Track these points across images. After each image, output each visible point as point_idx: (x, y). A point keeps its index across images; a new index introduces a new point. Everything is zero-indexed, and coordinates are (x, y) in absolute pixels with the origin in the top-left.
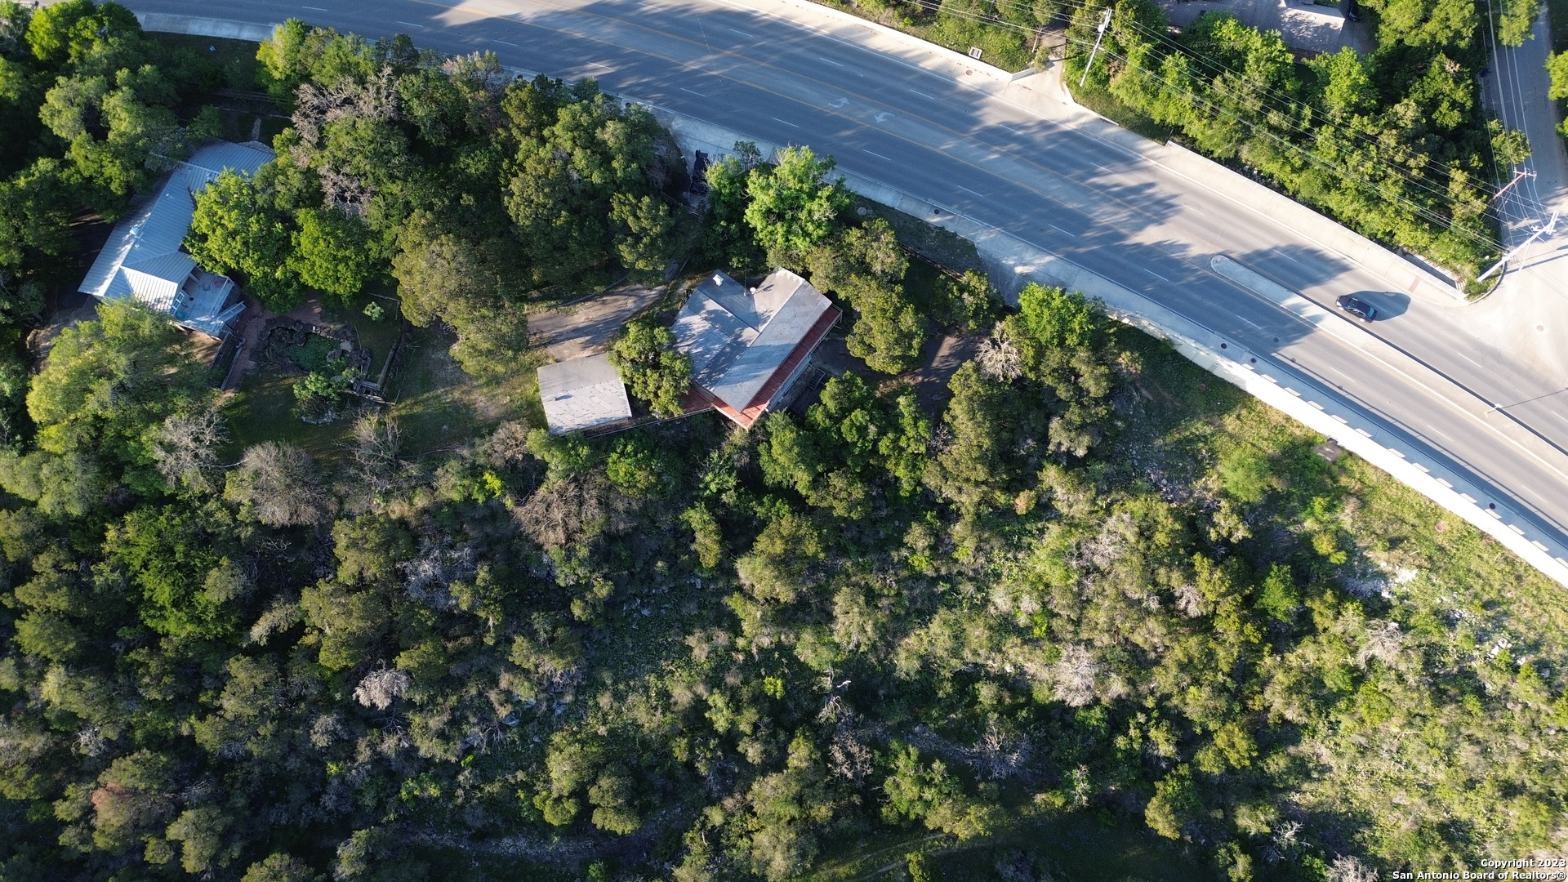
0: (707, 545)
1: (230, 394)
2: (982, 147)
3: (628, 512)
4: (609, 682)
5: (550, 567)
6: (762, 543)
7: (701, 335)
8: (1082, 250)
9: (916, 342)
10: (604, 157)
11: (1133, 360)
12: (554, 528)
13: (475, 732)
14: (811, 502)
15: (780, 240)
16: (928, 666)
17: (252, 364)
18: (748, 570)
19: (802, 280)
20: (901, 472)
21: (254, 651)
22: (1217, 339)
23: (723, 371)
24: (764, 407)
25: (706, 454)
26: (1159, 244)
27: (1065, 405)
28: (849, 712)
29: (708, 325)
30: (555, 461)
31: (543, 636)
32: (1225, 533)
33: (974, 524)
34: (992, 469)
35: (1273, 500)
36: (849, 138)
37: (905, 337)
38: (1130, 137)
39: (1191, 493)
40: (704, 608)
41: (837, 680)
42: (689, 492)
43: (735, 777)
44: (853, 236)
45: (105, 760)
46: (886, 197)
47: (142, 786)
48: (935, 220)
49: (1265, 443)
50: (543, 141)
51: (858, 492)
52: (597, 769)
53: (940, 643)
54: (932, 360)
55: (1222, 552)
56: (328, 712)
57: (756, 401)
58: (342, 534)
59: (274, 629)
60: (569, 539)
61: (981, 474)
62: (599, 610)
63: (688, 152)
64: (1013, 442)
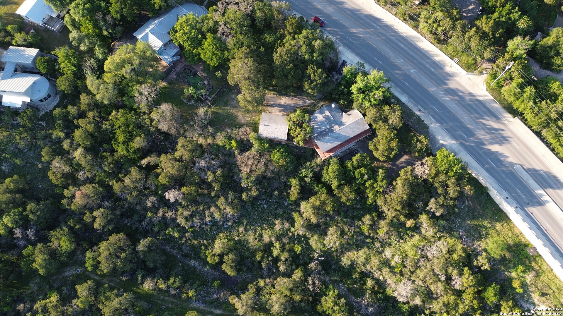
0: (294, 193)
1: (165, 84)
2: (446, 95)
3: (273, 171)
4: (245, 224)
5: (241, 179)
6: (313, 199)
7: (320, 122)
8: (467, 144)
9: (394, 153)
10: (312, 50)
11: (471, 190)
12: (247, 166)
13: (197, 222)
14: (335, 192)
15: (360, 100)
16: (353, 265)
17: (175, 77)
18: (304, 206)
19: (362, 116)
20: (370, 195)
21: (140, 168)
22: (506, 194)
23: (323, 137)
24: (331, 154)
25: (306, 162)
26: (497, 152)
27: (439, 196)
28: (320, 269)
29: (324, 119)
30: (256, 145)
31: (230, 200)
32: (480, 264)
33: (389, 223)
34: (403, 207)
35: (503, 260)
36: (398, 74)
37: (391, 149)
38: (502, 110)
39: (473, 245)
40: (285, 213)
41: (320, 256)
42: (295, 173)
43: (273, 273)
44: (386, 108)
45: (84, 183)
46: (404, 99)
47: (92, 195)
48: (418, 113)
49: (509, 239)
50: (294, 38)
51: (352, 196)
52: (230, 250)
53: (360, 259)
54: (397, 161)
55: (476, 271)
56: (155, 196)
57: (330, 151)
58: (181, 141)
59: (149, 163)
60: (250, 172)
61: (399, 207)
62: (251, 199)
63: (341, 59)
64: (415, 201)
